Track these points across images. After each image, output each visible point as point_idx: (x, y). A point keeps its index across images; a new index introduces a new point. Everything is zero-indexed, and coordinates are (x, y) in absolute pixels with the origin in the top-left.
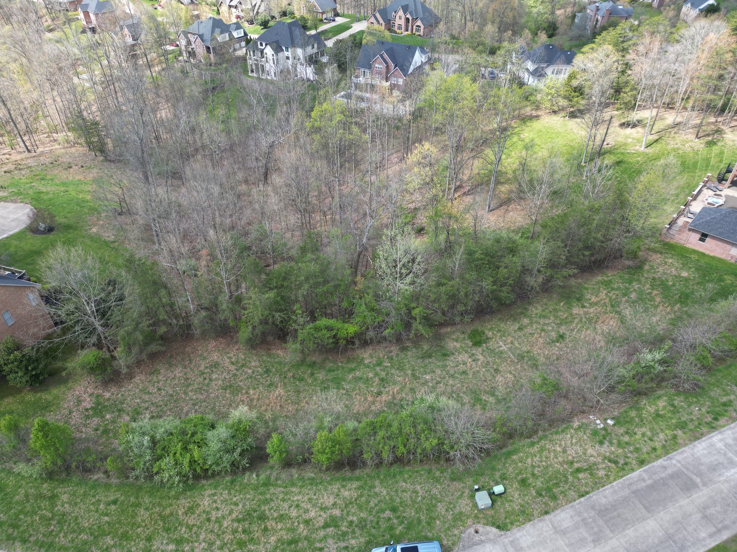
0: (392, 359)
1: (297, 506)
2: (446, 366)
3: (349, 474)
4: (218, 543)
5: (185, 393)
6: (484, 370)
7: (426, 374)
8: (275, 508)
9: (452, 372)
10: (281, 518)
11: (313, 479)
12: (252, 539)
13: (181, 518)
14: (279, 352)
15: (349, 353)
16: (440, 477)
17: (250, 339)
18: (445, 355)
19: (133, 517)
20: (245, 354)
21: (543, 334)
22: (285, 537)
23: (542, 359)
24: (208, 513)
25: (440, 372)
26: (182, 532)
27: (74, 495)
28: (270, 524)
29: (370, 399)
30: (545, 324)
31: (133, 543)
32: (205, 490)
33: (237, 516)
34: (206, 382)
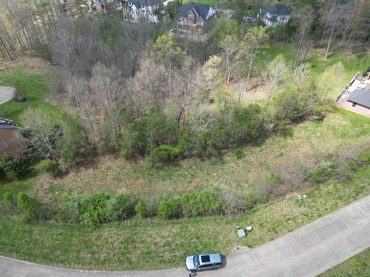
0: (197, 165)
1: (151, 236)
2: (224, 169)
3: (175, 221)
4: (112, 253)
5: (95, 182)
6: (243, 170)
7: (214, 172)
8: (139, 237)
9: (227, 172)
10: (143, 242)
11: (158, 223)
12: (129, 252)
13: (94, 242)
14: (141, 162)
15: (176, 162)
16: (221, 223)
17: (126, 155)
18: (223, 163)
19: (70, 241)
20: (124, 163)
21: (272, 153)
22: (144, 251)
23: (272, 166)
24: (107, 239)
25: (221, 172)
26: (94, 248)
27: (41, 230)
28: (137, 245)
29: (186, 185)
30: (273, 148)
31: (70, 254)
32: (105, 228)
33: (121, 241)
34: (105, 176)
